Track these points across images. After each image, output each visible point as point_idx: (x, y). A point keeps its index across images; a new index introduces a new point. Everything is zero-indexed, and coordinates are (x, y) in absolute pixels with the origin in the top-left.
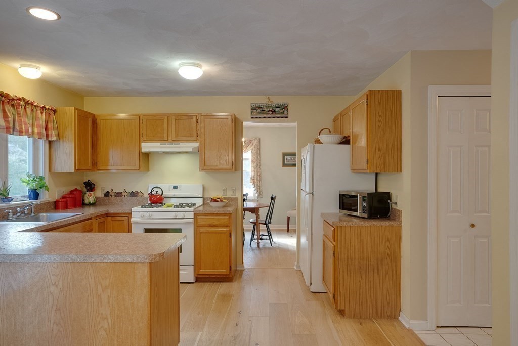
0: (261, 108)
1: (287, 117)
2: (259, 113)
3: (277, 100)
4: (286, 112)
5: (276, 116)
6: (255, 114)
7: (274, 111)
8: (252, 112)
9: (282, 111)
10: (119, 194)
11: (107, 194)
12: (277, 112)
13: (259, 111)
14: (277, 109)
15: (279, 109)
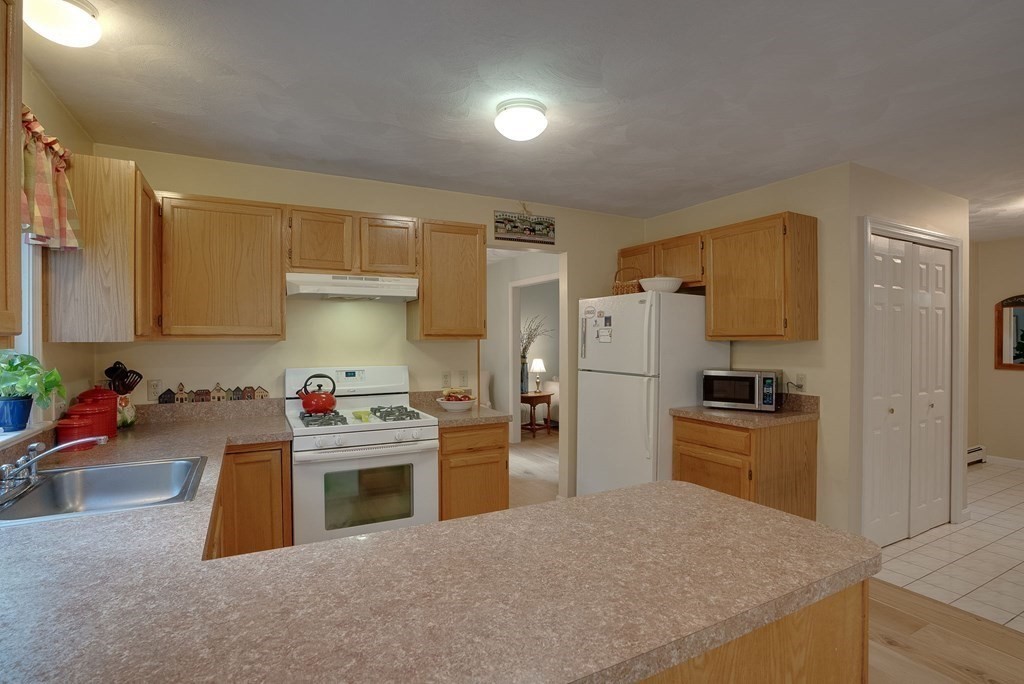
0: (512, 221)
1: (553, 243)
2: (508, 231)
3: (538, 211)
4: (551, 233)
5: (537, 239)
6: (502, 233)
7: (533, 230)
8: (496, 227)
9: (545, 231)
10: (202, 396)
11: (168, 397)
12: (538, 232)
13: (509, 227)
14: (538, 227)
15: (540, 227)
